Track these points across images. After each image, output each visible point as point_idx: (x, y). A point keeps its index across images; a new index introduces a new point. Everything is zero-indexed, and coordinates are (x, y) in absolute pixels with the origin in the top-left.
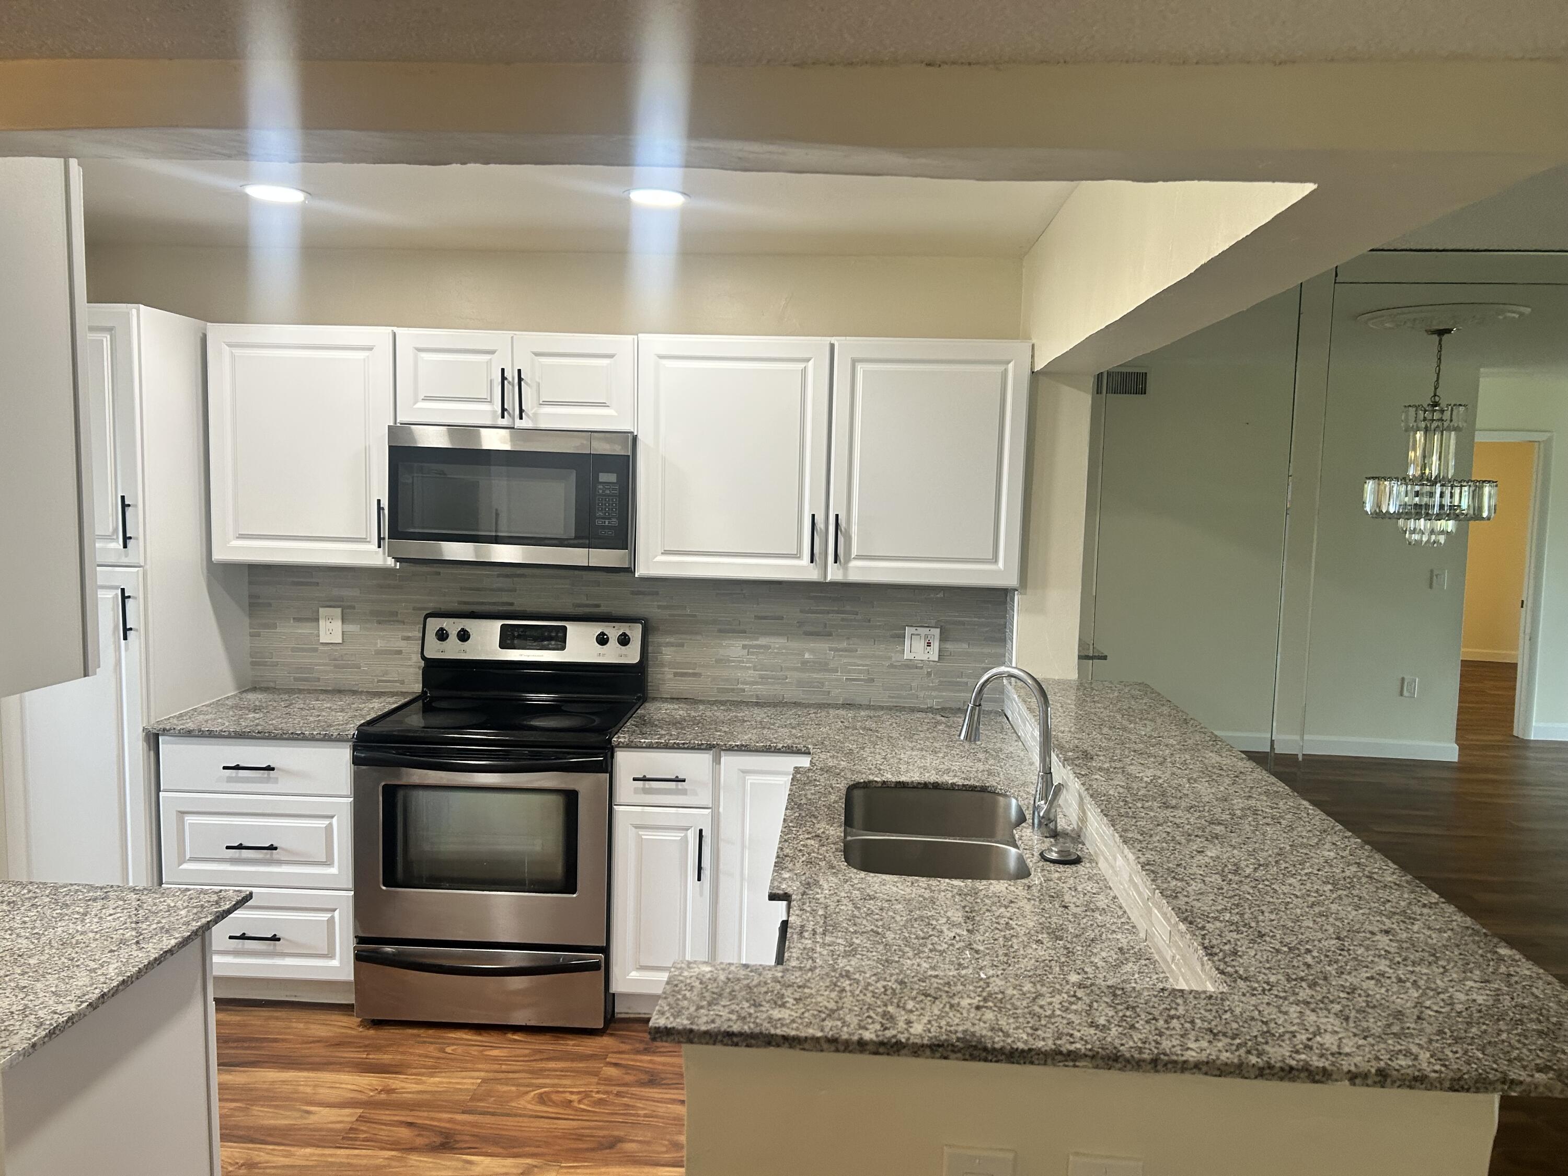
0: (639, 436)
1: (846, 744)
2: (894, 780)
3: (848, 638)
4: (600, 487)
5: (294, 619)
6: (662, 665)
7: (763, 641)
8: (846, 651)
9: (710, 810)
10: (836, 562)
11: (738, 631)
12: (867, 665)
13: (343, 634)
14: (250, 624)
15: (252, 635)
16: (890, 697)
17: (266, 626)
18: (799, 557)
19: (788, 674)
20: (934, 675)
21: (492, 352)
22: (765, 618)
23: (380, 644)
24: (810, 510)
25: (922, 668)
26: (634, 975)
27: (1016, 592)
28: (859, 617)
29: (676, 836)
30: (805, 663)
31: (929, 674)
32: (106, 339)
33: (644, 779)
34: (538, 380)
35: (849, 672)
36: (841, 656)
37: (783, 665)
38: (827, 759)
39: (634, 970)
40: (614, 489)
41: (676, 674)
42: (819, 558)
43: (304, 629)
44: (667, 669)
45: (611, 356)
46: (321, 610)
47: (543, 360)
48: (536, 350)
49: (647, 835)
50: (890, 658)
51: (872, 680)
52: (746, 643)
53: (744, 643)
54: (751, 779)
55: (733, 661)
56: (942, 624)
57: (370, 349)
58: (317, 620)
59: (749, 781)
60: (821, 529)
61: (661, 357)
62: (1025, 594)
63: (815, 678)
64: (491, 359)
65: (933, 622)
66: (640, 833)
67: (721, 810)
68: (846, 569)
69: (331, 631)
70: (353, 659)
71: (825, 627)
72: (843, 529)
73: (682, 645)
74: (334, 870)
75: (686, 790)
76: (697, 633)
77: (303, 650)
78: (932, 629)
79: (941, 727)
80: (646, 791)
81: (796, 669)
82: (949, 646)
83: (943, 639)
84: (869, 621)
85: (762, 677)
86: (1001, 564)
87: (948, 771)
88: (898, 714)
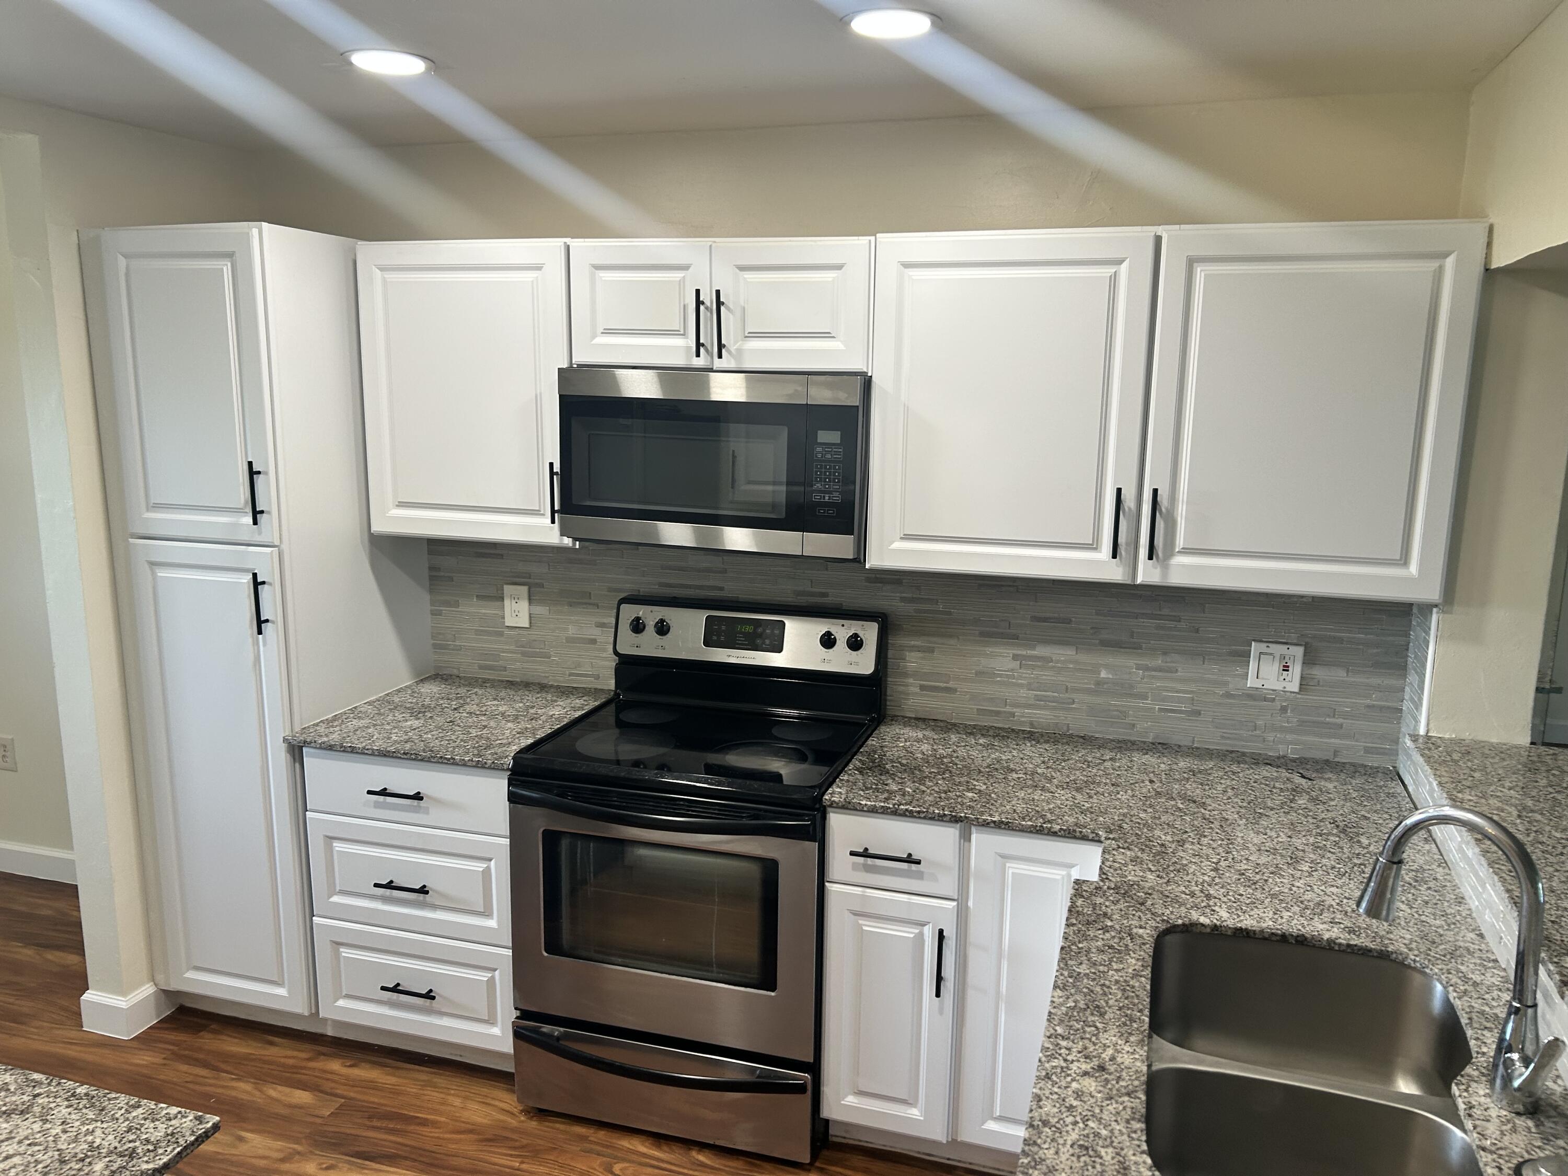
0: (874, 379)
1: (1157, 833)
2: (1230, 923)
3: (1165, 654)
4: (819, 449)
5: (477, 596)
6: (906, 675)
7: (1041, 651)
8: (1160, 671)
9: (955, 903)
10: (1150, 558)
11: (1009, 636)
12: (1191, 692)
13: (530, 617)
14: (431, 600)
15: (433, 613)
16: (1222, 737)
17: (447, 604)
18: (1096, 549)
19: (1076, 696)
20: (1292, 711)
21: (686, 268)
22: (1045, 620)
23: (572, 631)
24: (1115, 482)
25: (1273, 700)
26: (851, 1100)
27: (1435, 610)
28: (1183, 625)
29: (909, 933)
30: (1099, 683)
31: (1284, 709)
32: (226, 269)
33: (865, 854)
34: (743, 304)
35: (1164, 699)
36: (1153, 677)
37: (1069, 685)
38: (1126, 865)
39: (851, 1095)
40: (837, 453)
41: (922, 688)
42: (1126, 550)
43: (487, 610)
44: (911, 681)
45: (839, 267)
46: (505, 586)
47: (750, 276)
48: (740, 263)
49: (869, 926)
50: (1226, 684)
51: (1198, 713)
52: (1019, 652)
53: (1015, 652)
54: (1013, 868)
55: (1000, 676)
56: (1307, 640)
57: (538, 268)
58: (502, 599)
59: (1011, 871)
60: (1130, 509)
61: (907, 265)
62: (1451, 613)
63: (1115, 705)
64: (684, 277)
65: (1294, 637)
66: (861, 922)
67: (970, 904)
68: (1165, 567)
69: (517, 613)
70: (542, 646)
71: (1132, 637)
72: (1163, 510)
73: (931, 650)
74: (492, 923)
75: (922, 873)
76: (951, 636)
77: (489, 633)
78: (1291, 647)
79: (1302, 801)
80: (868, 869)
81: (1089, 692)
82: (1319, 672)
83: (1309, 660)
84: (1197, 631)
85: (1038, 698)
86: (1413, 568)
87: (1320, 908)
88: (1234, 768)
